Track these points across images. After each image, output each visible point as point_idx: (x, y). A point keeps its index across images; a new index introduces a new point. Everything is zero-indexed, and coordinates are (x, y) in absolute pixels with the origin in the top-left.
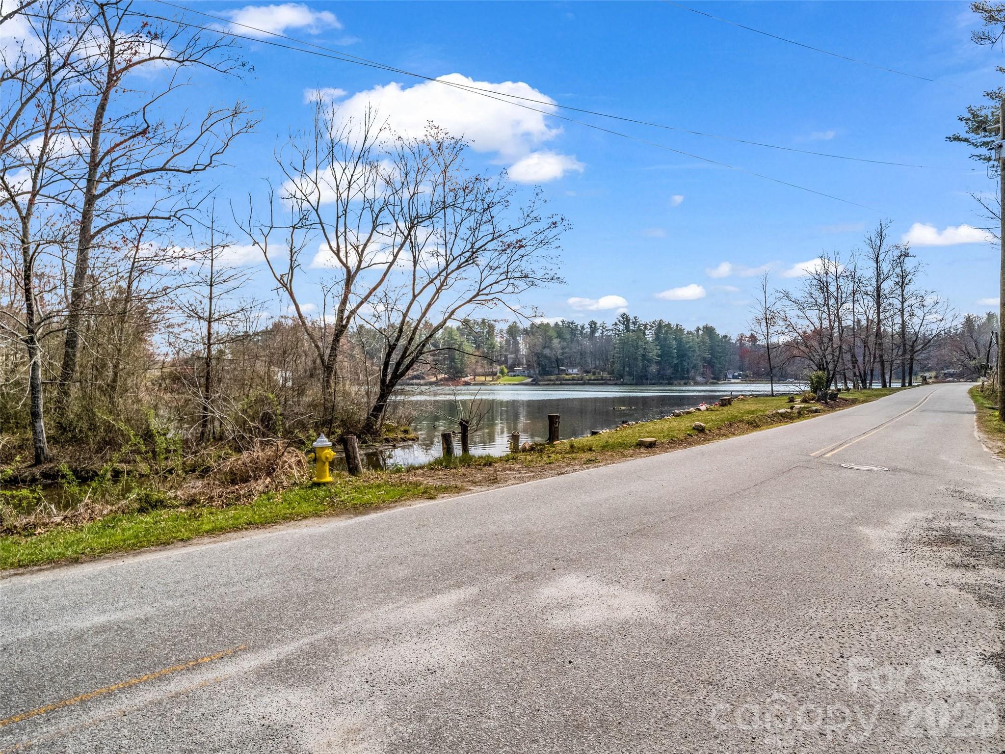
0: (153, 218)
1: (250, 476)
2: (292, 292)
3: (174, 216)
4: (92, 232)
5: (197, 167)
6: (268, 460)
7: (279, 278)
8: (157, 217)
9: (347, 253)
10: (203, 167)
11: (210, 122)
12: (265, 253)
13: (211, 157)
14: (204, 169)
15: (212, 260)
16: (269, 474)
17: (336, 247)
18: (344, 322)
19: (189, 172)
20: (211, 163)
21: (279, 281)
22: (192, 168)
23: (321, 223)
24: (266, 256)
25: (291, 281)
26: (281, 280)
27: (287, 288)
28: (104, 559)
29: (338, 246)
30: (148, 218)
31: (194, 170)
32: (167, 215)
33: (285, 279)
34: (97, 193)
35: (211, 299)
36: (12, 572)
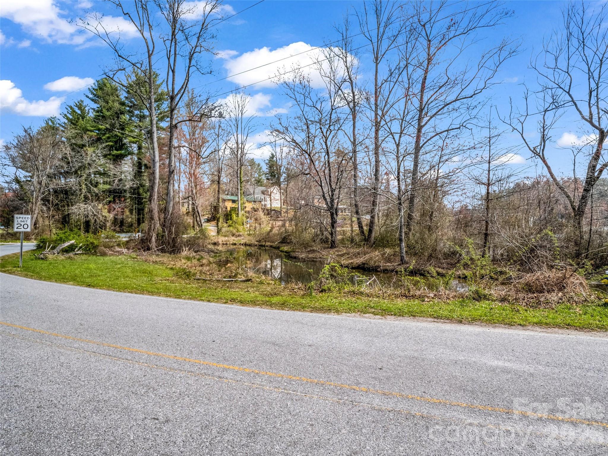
0: (451, 130)
1: (544, 289)
2: (544, 158)
3: (462, 126)
4: (421, 145)
5: (476, 92)
6: (557, 280)
7: (533, 149)
8: (453, 129)
9: (599, 118)
10: (480, 91)
11: (483, 61)
12: (522, 135)
13: (485, 83)
14: (481, 92)
15: (490, 146)
16: (560, 290)
17: (588, 115)
18: (596, 174)
19: (472, 97)
20: (485, 86)
21: (533, 152)
22: (473, 94)
23: (573, 101)
24: (522, 137)
25: (543, 150)
26: (534, 151)
27: (540, 156)
28: (475, 324)
29: (591, 114)
30: (447, 131)
31: (474, 94)
32: (458, 126)
33: (538, 150)
34: (422, 124)
35: (489, 171)
36: (433, 320)
